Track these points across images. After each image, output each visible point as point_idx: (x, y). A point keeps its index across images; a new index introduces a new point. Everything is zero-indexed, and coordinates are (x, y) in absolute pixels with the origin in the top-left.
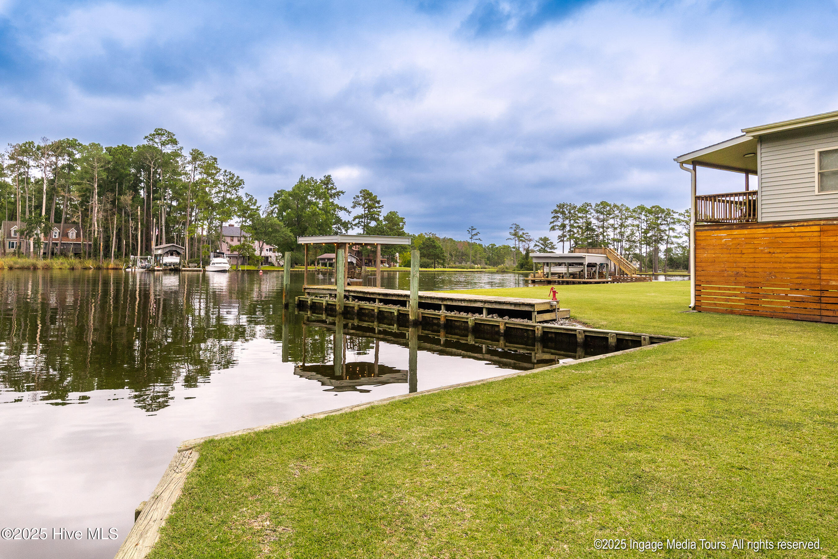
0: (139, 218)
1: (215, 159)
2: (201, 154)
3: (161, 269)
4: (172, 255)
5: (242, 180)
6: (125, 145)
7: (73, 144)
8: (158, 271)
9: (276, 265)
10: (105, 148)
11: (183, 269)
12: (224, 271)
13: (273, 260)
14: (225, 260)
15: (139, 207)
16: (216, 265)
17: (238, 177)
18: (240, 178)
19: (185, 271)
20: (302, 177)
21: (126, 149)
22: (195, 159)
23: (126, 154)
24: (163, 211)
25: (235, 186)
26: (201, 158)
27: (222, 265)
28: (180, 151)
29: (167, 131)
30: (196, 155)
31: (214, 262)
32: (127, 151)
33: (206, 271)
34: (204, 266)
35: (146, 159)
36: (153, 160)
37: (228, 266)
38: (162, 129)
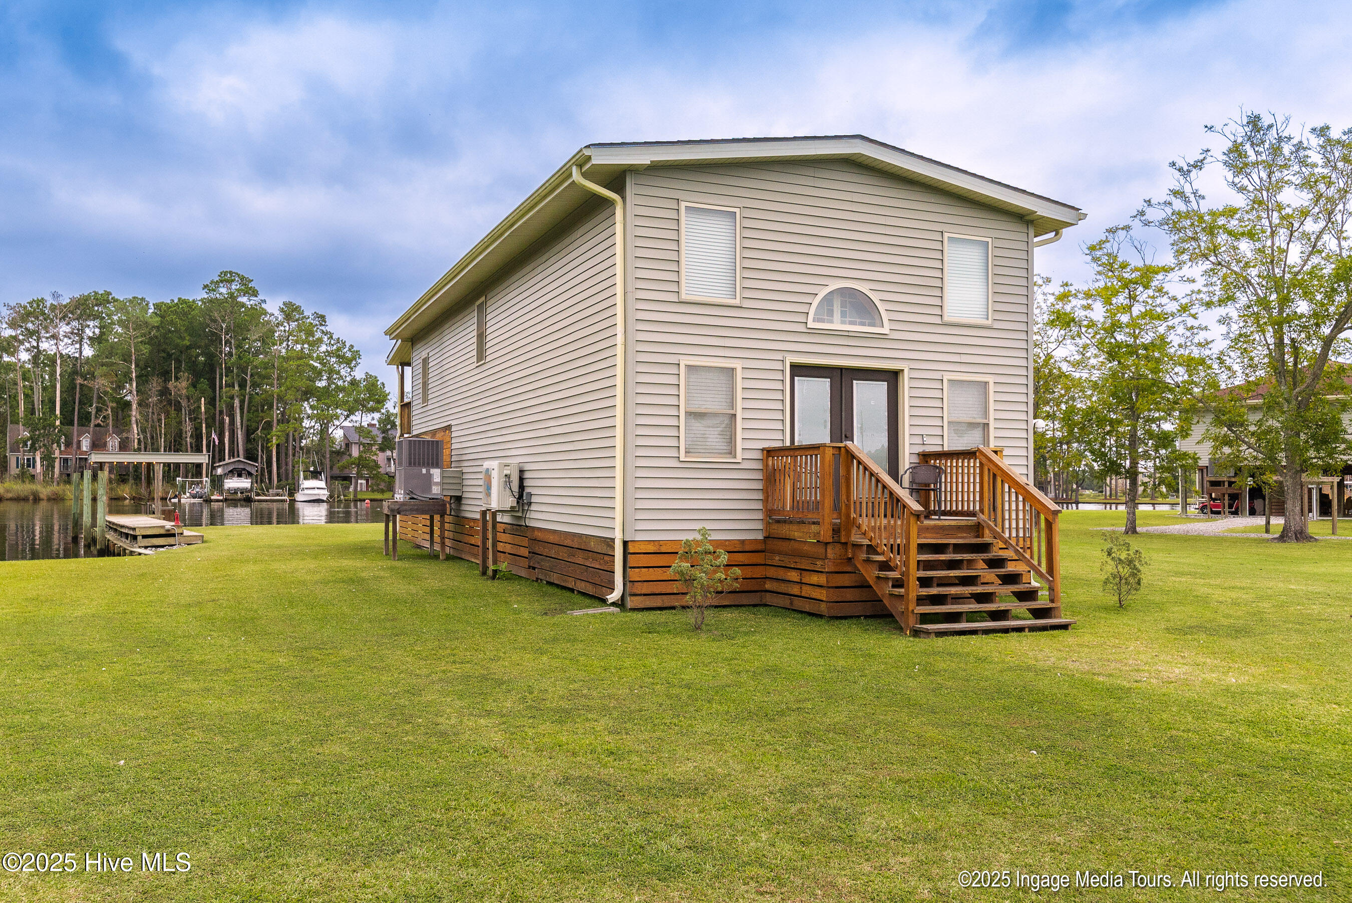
0: (203, 417)
1: (323, 318)
2: (297, 309)
3: (221, 498)
4: (240, 475)
5: (357, 352)
6: (183, 297)
7: (104, 300)
8: (218, 501)
10: (154, 305)
11: (256, 498)
12: (320, 501)
14: (322, 484)
15: (203, 399)
16: (306, 492)
17: (352, 346)
18: (355, 349)
19: (259, 501)
21: (184, 305)
22: (288, 317)
23: (185, 314)
24: (238, 405)
25: (348, 362)
26: (297, 316)
27: (316, 491)
28: (263, 306)
29: (239, 275)
30: (290, 311)
31: (305, 487)
32: (184, 309)
33: (295, 500)
34: (291, 494)
35: (215, 321)
36: (223, 321)
37: (326, 492)
38: (231, 273)
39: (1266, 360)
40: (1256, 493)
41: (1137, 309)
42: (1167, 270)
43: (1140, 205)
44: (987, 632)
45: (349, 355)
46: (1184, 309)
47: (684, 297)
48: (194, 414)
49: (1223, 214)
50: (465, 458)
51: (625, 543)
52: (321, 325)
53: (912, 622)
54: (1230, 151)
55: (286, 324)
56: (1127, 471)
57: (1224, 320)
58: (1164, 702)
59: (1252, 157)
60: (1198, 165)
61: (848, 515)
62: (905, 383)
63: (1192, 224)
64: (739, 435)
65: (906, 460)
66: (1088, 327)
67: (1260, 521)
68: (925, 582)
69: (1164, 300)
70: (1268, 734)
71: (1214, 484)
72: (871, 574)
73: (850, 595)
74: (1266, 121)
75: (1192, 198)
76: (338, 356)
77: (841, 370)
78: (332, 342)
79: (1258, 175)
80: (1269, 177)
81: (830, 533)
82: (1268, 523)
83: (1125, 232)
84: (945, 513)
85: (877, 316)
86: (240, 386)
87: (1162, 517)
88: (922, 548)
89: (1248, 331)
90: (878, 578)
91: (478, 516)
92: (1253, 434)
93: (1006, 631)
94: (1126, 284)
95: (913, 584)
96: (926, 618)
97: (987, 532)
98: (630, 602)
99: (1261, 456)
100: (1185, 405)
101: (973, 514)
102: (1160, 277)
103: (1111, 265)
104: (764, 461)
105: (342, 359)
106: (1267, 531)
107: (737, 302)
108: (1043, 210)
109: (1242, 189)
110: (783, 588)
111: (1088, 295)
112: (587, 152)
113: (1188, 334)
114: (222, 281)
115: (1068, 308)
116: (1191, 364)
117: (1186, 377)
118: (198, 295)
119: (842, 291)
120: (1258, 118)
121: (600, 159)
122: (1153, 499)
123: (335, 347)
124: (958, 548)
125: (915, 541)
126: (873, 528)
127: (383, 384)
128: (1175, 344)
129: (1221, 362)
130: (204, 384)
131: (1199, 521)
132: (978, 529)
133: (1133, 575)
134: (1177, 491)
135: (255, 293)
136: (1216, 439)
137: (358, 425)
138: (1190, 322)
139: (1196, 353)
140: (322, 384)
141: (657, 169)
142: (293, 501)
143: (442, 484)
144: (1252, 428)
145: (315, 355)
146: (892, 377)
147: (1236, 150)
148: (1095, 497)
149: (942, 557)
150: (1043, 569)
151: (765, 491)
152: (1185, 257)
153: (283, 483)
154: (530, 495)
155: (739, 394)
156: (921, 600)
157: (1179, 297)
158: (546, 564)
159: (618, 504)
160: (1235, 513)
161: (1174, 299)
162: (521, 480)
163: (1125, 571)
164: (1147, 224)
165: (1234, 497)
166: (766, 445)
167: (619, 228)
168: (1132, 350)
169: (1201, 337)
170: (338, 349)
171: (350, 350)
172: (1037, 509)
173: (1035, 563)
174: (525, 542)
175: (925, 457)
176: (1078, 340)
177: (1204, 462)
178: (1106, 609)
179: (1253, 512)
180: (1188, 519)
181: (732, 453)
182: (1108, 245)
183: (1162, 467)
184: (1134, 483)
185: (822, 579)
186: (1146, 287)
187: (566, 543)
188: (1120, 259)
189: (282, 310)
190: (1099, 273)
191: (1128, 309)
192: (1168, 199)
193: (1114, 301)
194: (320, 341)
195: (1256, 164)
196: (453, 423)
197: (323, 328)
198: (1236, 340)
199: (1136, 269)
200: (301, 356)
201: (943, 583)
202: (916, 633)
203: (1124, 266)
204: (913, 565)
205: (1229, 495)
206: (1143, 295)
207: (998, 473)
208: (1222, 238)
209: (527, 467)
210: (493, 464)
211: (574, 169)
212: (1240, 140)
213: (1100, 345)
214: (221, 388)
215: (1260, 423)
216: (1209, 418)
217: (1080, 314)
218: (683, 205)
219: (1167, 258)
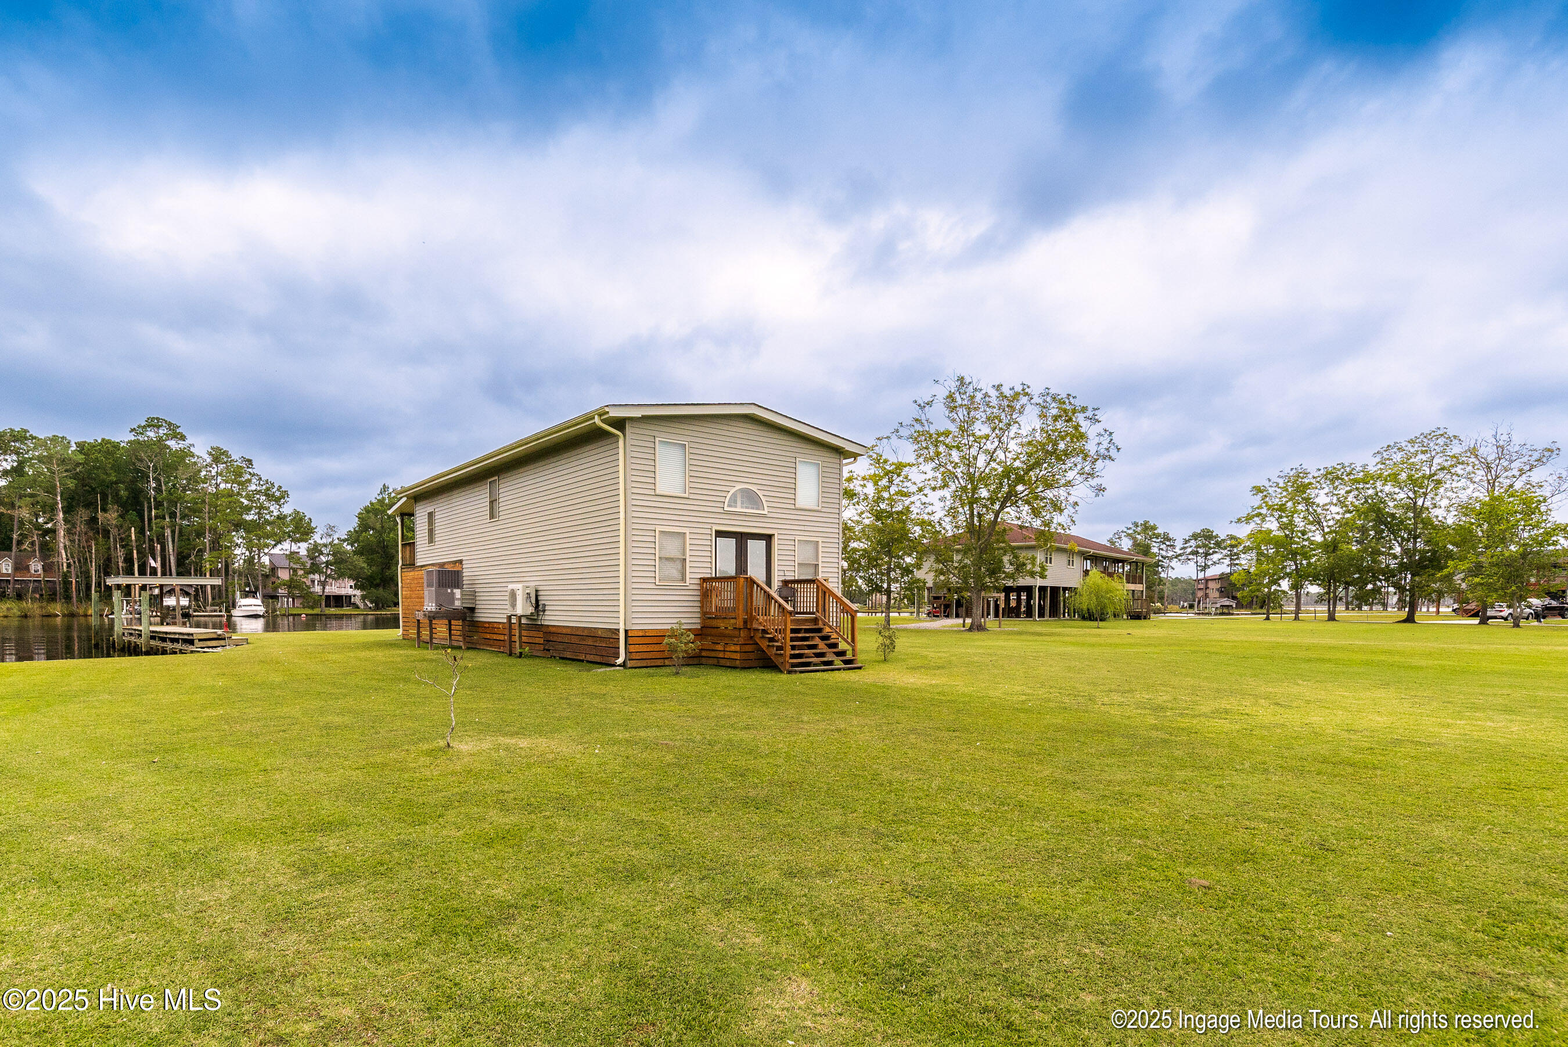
0: (134, 544)
1: (250, 461)
2: (225, 453)
3: (159, 614)
5: (285, 492)
6: (107, 438)
7: (21, 436)
9: (361, 606)
10: (75, 443)
11: (195, 613)
12: (256, 616)
13: (357, 601)
14: (259, 602)
15: (133, 529)
16: (244, 608)
17: (280, 487)
18: (283, 489)
19: (197, 616)
20: (385, 488)
21: (109, 445)
22: (216, 460)
23: (108, 452)
24: (170, 534)
25: (277, 500)
26: (225, 459)
27: (254, 608)
28: (192, 449)
29: (166, 421)
30: (218, 456)
31: (242, 604)
32: (109, 448)
33: (232, 616)
34: (228, 610)
35: (141, 460)
36: (151, 461)
37: (262, 608)
38: (158, 419)
39: (964, 524)
40: (959, 604)
41: (893, 489)
42: (911, 465)
43: (897, 426)
44: (824, 671)
45: (278, 494)
46: (920, 490)
47: (658, 492)
48: (125, 543)
49: (943, 434)
50: (477, 582)
51: (626, 631)
52: (248, 467)
53: (788, 666)
54: (947, 397)
55: (214, 466)
56: (886, 590)
57: (942, 499)
58: (906, 689)
59: (959, 401)
60: (929, 404)
61: (751, 614)
62: (776, 542)
63: (925, 440)
64: (688, 570)
65: (776, 583)
66: (864, 500)
67: (961, 621)
68: (793, 648)
69: (909, 484)
70: (944, 695)
71: (935, 598)
72: (764, 644)
73: (752, 656)
74: (967, 380)
75: (925, 423)
76: (267, 495)
77: (742, 534)
78: (261, 483)
79: (962, 413)
80: (968, 414)
81: (742, 624)
82: (964, 621)
83: (886, 440)
84: (800, 613)
85: (761, 504)
86: (170, 518)
87: (904, 619)
88: (793, 631)
89: (957, 504)
90: (769, 646)
91: (505, 621)
92: (956, 568)
93: (833, 670)
94: (887, 473)
95: (788, 648)
96: (794, 665)
97: (820, 622)
98: (629, 664)
99: (960, 581)
100: (920, 549)
101: (813, 613)
102: (907, 469)
103: (879, 460)
104: (701, 585)
105: (270, 497)
106: (964, 626)
107: (686, 495)
108: (849, 447)
109: (953, 421)
110: (713, 654)
111: (864, 479)
112: (607, 409)
113: (922, 507)
114: (149, 426)
115: (852, 486)
116: (922, 523)
117: (921, 532)
118: (123, 437)
119: (742, 490)
120: (963, 378)
121: (614, 413)
122: (899, 609)
123: (264, 487)
124: (807, 631)
125: (790, 626)
126: (766, 620)
127: (310, 519)
128: (915, 512)
129: (940, 524)
130: (133, 515)
131: (926, 621)
132: (815, 621)
133: (892, 644)
134: (914, 604)
135: (183, 438)
136: (936, 571)
137: (288, 553)
138: (924, 499)
139: (926, 517)
140: (249, 517)
141: (645, 419)
142: (230, 617)
143: (462, 599)
144: (956, 565)
145: (244, 494)
146: (768, 538)
147: (951, 397)
148: (862, 608)
149: (800, 635)
150: (849, 640)
151: (701, 601)
152: (921, 460)
153: (217, 601)
154: (544, 605)
155: (688, 547)
156: (793, 656)
157: (917, 482)
158: (561, 647)
159: (622, 609)
160: (947, 616)
161: (915, 484)
162: (537, 596)
163: (888, 642)
164: (900, 437)
165: (947, 606)
166: (702, 576)
167: (621, 451)
168: (890, 514)
169: (929, 509)
170: (268, 489)
171: (278, 490)
172: (846, 610)
173: (845, 637)
174: (541, 634)
175: (786, 583)
176: (857, 506)
177: (930, 584)
178: (878, 662)
179: (957, 616)
180: (920, 620)
181: (684, 579)
182: (876, 448)
183: (905, 588)
184: (889, 598)
185: (738, 648)
186: (899, 475)
187: (577, 633)
188: (884, 457)
189: (210, 454)
190: (871, 464)
191: (887, 488)
192: (912, 423)
193: (880, 483)
194: (249, 481)
195: (961, 406)
196: (464, 558)
197: (250, 470)
198: (948, 511)
199: (893, 464)
200: (230, 494)
201: (800, 648)
202: (789, 672)
203: (886, 461)
204: (788, 639)
205: (944, 605)
206: (897, 480)
207: (827, 591)
208: (942, 449)
209: (540, 588)
210: (518, 587)
211: (596, 417)
212: (953, 391)
213: (870, 512)
214: (150, 520)
215: (960, 561)
216: (933, 558)
217: (858, 489)
218: (657, 439)
219: (911, 458)
